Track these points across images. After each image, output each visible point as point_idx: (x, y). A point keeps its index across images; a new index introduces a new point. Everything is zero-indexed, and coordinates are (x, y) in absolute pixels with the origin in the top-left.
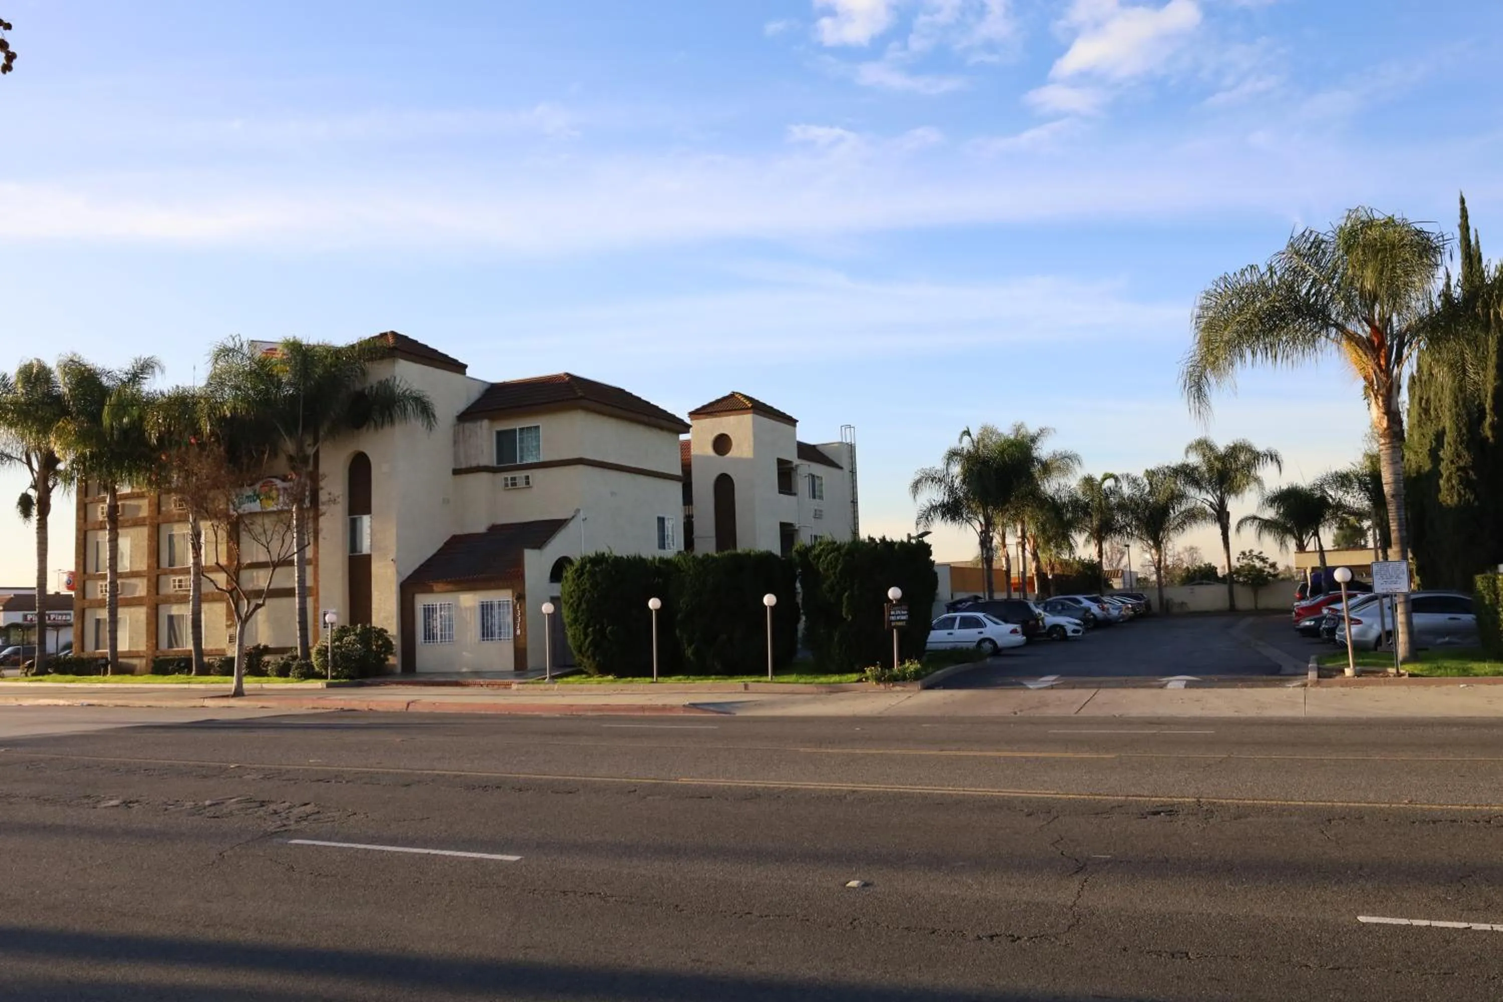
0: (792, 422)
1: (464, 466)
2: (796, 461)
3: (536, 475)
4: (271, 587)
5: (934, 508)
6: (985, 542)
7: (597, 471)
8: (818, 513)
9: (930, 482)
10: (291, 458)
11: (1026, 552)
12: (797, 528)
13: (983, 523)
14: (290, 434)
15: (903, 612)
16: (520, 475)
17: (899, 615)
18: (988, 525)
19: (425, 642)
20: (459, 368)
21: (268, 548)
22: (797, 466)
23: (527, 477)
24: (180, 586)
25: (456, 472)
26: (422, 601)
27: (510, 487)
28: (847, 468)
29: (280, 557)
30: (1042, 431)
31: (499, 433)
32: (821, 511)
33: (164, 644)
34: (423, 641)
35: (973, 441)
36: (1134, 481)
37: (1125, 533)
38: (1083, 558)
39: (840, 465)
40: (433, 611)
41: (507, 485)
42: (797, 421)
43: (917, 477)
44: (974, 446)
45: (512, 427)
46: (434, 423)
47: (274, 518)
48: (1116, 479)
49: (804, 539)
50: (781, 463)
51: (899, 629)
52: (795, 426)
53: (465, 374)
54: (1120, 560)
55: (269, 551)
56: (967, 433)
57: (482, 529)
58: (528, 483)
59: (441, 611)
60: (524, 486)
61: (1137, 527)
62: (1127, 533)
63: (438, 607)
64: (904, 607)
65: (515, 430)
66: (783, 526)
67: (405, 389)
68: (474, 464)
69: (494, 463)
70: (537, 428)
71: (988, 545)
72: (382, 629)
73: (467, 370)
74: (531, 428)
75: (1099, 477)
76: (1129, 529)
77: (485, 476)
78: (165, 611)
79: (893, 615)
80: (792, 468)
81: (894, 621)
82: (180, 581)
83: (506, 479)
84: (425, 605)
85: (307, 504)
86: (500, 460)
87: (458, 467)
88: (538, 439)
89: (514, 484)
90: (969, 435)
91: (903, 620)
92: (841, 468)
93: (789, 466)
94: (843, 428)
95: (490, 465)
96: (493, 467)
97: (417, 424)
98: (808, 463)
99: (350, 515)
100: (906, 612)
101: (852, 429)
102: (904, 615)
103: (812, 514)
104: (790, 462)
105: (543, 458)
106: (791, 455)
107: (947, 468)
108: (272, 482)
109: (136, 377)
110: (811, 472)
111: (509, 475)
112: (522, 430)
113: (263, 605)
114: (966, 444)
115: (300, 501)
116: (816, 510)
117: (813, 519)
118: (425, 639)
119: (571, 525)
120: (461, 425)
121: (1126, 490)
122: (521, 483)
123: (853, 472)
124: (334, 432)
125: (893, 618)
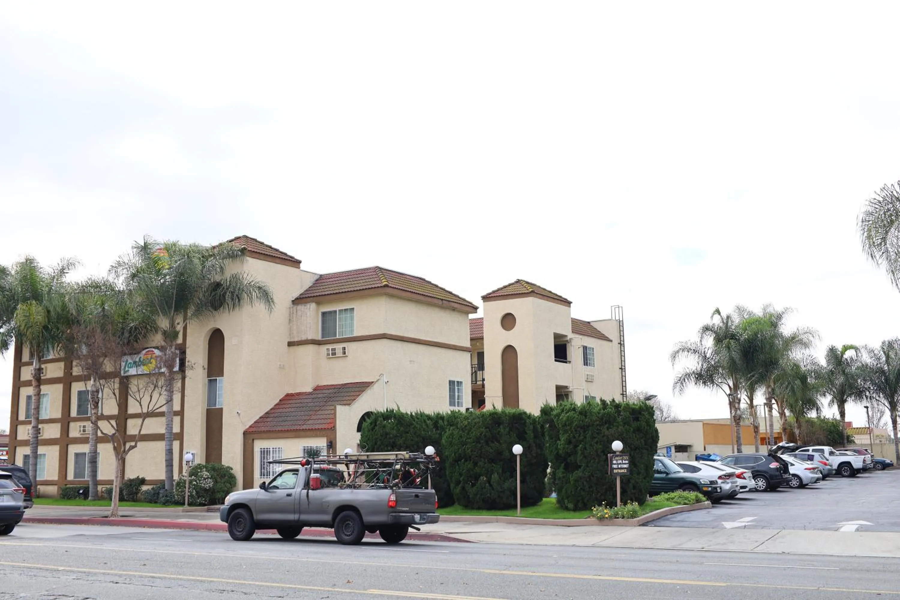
0: (567, 303)
1: (296, 339)
2: (570, 335)
3: (351, 347)
4: (142, 433)
5: (688, 376)
6: (734, 403)
7: (399, 344)
8: (590, 377)
9: (686, 352)
10: (165, 333)
11: (774, 411)
12: (570, 390)
13: (732, 387)
14: (165, 314)
15: (624, 462)
16: (339, 347)
17: (620, 464)
18: (736, 388)
19: (261, 478)
20: (296, 263)
21: (140, 403)
22: (571, 339)
23: (344, 349)
24: (84, 431)
25: (290, 344)
26: (259, 445)
27: (331, 356)
28: (616, 341)
29: (149, 410)
30: (786, 309)
31: (324, 314)
32: (592, 376)
33: (71, 476)
34: (259, 477)
35: (722, 319)
36: (871, 351)
37: (864, 397)
38: (827, 417)
39: (610, 337)
40: (267, 454)
41: (328, 355)
42: (571, 303)
43: (676, 349)
44: (723, 322)
45: (334, 309)
46: (273, 307)
47: (146, 379)
48: (856, 349)
49: (578, 400)
50: (557, 337)
51: (622, 476)
52: (570, 306)
53: (299, 268)
54: (879, 420)
55: (141, 405)
56: (718, 312)
57: (308, 389)
58: (344, 353)
59: (273, 453)
60: (342, 355)
61: (876, 391)
62: (867, 397)
63: (271, 450)
64: (625, 457)
65: (335, 312)
66: (558, 388)
67: (250, 281)
68: (304, 338)
69: (319, 337)
70: (353, 309)
71: (737, 405)
72: (228, 467)
73: (301, 264)
74: (346, 310)
75: (840, 348)
76: (867, 393)
77: (311, 348)
78: (73, 449)
79: (615, 464)
80: (567, 341)
81: (616, 469)
82: (84, 427)
83: (328, 349)
84: (261, 449)
85: (176, 368)
86: (323, 336)
87: (292, 340)
88: (352, 319)
89: (334, 354)
90: (719, 314)
91: (625, 468)
92: (611, 341)
93: (566, 339)
94: (613, 308)
95: (317, 339)
96: (319, 341)
97: (260, 307)
98: (581, 337)
99: (208, 377)
100: (627, 462)
101: (620, 308)
102: (625, 464)
103: (584, 379)
104: (566, 336)
105: (356, 334)
106: (566, 331)
107: (701, 341)
108: (153, 351)
109: (62, 272)
110: (583, 344)
111: (330, 347)
112: (341, 311)
113: (135, 446)
114: (717, 321)
115: (170, 367)
116: (587, 375)
117: (584, 383)
118: (261, 475)
119: (376, 387)
120: (295, 307)
121: (866, 359)
122: (339, 353)
123: (621, 344)
124: (198, 313)
125: (615, 466)
